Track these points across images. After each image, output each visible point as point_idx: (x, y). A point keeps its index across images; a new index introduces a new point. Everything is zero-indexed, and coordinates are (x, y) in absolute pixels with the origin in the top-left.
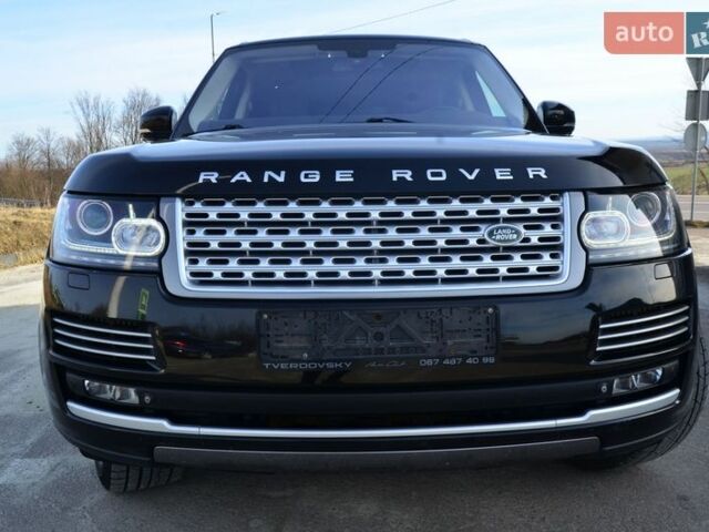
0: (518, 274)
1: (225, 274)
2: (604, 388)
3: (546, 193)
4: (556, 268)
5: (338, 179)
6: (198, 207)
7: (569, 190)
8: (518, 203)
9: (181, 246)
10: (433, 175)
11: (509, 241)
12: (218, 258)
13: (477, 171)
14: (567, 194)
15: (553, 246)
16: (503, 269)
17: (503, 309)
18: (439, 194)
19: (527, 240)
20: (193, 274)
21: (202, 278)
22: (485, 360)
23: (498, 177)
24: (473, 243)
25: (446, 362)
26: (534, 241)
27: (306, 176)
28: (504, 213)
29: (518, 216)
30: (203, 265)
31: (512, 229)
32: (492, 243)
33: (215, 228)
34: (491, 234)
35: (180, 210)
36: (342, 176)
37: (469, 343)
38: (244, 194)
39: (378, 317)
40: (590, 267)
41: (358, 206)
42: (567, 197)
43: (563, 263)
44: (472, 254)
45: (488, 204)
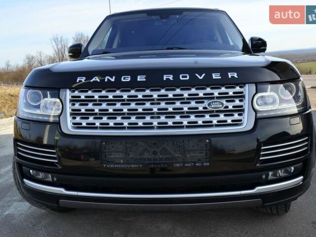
0: (222, 123)
1: (87, 124)
2: (264, 177)
3: (237, 85)
4: (241, 120)
5: (138, 80)
6: (76, 93)
7: (248, 83)
8: (223, 90)
9: (68, 111)
10: (183, 77)
11: (218, 108)
12: (85, 116)
13: (204, 75)
14: (247, 85)
15: (240, 110)
16: (215, 121)
17: (214, 140)
18: (186, 86)
19: (227, 107)
20: (74, 124)
21: (78, 126)
22: (205, 164)
23: (214, 78)
24: (201, 109)
25: (186, 165)
26: (231, 107)
27: (124, 79)
28: (216, 94)
29: (223, 96)
30: (78, 120)
31: (220, 102)
32: (210, 109)
33: (84, 103)
34: (209, 105)
35: (68, 94)
36: (141, 78)
37: (197, 156)
38: (97, 87)
39: (155, 144)
40: (257, 120)
41: (148, 92)
42: (247, 87)
43: (244, 118)
44: (200, 114)
45: (208, 90)
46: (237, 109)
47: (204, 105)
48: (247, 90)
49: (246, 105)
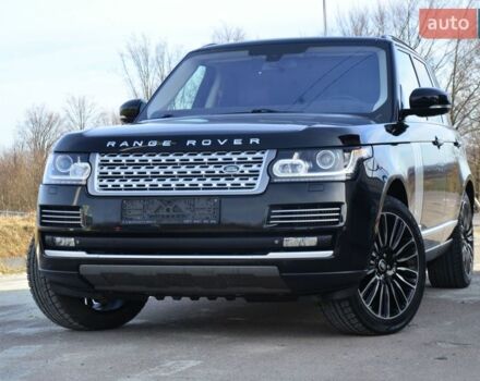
0: (236, 187)
1: (113, 186)
3: (258, 150)
4: (254, 184)
5: (164, 145)
6: (106, 157)
7: (270, 149)
8: (243, 155)
9: (96, 174)
10: (205, 142)
12: (111, 179)
13: (225, 141)
14: (268, 151)
16: (229, 184)
17: (223, 200)
18: (207, 150)
19: (242, 172)
20: (100, 186)
22: (212, 222)
23: (235, 143)
24: (217, 172)
26: (246, 172)
27: (151, 144)
28: (235, 159)
29: (242, 161)
31: (236, 167)
33: (111, 166)
34: (225, 169)
35: (98, 158)
36: (166, 143)
37: (206, 214)
39: (168, 202)
41: (171, 157)
42: (267, 153)
43: (258, 182)
44: (216, 177)
45: (228, 155)
46: (255, 174)
47: (222, 169)
48: (267, 156)
49: (262, 169)
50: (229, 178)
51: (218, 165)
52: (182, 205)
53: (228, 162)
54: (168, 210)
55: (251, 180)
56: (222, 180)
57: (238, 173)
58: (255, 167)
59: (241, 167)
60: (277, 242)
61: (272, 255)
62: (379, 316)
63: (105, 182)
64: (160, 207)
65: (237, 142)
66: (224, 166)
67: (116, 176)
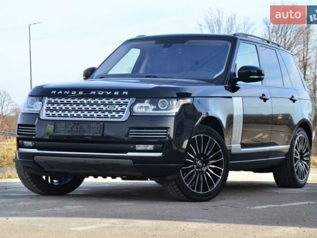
0: (113, 117)
1: (52, 114)
3: (127, 98)
4: (122, 116)
5: (79, 93)
6: (50, 99)
8: (119, 100)
9: (45, 108)
10: (100, 93)
11: (112, 109)
12: (52, 111)
13: (110, 92)
16: (110, 115)
17: (106, 124)
18: (100, 97)
19: (117, 109)
20: (46, 114)
21: (48, 115)
22: (98, 135)
24: (104, 109)
25: (90, 134)
26: (119, 109)
27: (73, 92)
28: (114, 102)
29: (117, 103)
31: (113, 106)
32: (108, 109)
33: (53, 104)
34: (108, 107)
35: (46, 100)
36: (81, 93)
37: (95, 131)
38: (60, 96)
39: (78, 124)
40: (130, 116)
41: (82, 100)
42: (131, 99)
43: (124, 115)
44: (103, 112)
45: (111, 100)
46: (123, 111)
47: (107, 107)
48: (130, 101)
49: (127, 108)
50: (110, 112)
51: (105, 105)
52: (84, 126)
53: (111, 104)
54: (77, 128)
55: (121, 114)
56: (106, 113)
57: (115, 109)
58: (124, 107)
59: (117, 107)
60: (132, 147)
61: (129, 154)
62: (195, 191)
63: (48, 112)
64: (74, 126)
65: (116, 93)
66: (108, 106)
67: (54, 109)
